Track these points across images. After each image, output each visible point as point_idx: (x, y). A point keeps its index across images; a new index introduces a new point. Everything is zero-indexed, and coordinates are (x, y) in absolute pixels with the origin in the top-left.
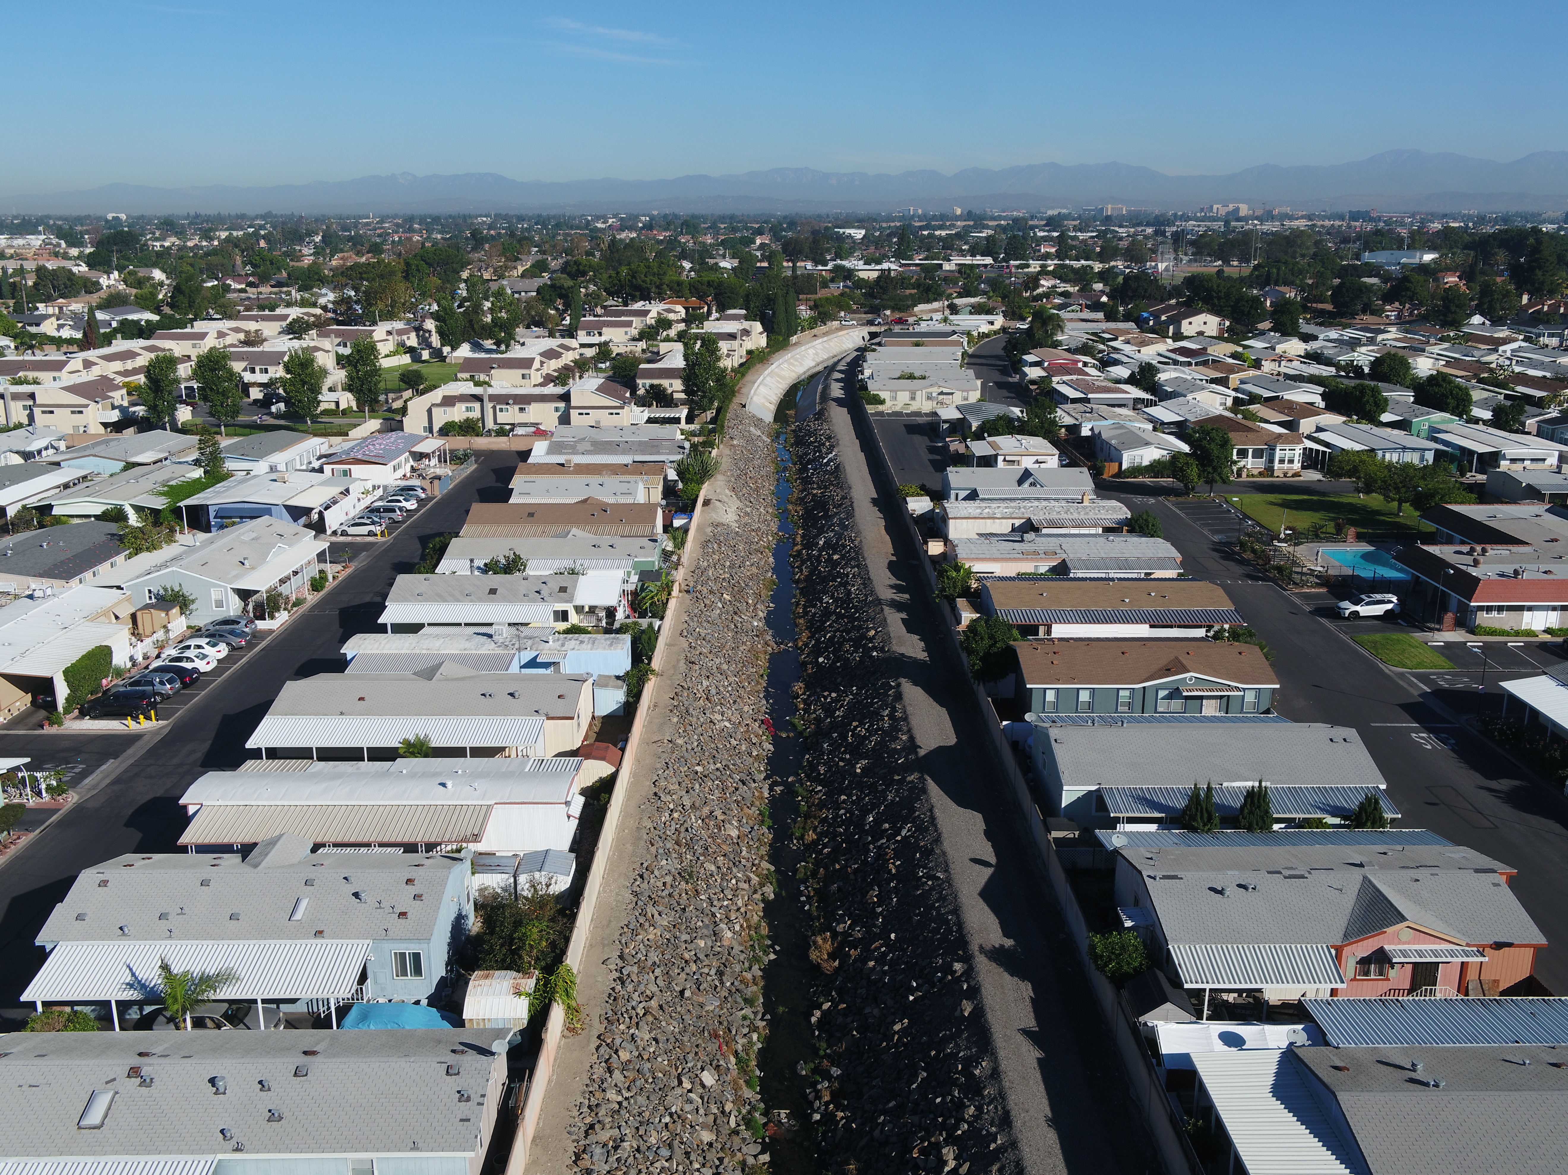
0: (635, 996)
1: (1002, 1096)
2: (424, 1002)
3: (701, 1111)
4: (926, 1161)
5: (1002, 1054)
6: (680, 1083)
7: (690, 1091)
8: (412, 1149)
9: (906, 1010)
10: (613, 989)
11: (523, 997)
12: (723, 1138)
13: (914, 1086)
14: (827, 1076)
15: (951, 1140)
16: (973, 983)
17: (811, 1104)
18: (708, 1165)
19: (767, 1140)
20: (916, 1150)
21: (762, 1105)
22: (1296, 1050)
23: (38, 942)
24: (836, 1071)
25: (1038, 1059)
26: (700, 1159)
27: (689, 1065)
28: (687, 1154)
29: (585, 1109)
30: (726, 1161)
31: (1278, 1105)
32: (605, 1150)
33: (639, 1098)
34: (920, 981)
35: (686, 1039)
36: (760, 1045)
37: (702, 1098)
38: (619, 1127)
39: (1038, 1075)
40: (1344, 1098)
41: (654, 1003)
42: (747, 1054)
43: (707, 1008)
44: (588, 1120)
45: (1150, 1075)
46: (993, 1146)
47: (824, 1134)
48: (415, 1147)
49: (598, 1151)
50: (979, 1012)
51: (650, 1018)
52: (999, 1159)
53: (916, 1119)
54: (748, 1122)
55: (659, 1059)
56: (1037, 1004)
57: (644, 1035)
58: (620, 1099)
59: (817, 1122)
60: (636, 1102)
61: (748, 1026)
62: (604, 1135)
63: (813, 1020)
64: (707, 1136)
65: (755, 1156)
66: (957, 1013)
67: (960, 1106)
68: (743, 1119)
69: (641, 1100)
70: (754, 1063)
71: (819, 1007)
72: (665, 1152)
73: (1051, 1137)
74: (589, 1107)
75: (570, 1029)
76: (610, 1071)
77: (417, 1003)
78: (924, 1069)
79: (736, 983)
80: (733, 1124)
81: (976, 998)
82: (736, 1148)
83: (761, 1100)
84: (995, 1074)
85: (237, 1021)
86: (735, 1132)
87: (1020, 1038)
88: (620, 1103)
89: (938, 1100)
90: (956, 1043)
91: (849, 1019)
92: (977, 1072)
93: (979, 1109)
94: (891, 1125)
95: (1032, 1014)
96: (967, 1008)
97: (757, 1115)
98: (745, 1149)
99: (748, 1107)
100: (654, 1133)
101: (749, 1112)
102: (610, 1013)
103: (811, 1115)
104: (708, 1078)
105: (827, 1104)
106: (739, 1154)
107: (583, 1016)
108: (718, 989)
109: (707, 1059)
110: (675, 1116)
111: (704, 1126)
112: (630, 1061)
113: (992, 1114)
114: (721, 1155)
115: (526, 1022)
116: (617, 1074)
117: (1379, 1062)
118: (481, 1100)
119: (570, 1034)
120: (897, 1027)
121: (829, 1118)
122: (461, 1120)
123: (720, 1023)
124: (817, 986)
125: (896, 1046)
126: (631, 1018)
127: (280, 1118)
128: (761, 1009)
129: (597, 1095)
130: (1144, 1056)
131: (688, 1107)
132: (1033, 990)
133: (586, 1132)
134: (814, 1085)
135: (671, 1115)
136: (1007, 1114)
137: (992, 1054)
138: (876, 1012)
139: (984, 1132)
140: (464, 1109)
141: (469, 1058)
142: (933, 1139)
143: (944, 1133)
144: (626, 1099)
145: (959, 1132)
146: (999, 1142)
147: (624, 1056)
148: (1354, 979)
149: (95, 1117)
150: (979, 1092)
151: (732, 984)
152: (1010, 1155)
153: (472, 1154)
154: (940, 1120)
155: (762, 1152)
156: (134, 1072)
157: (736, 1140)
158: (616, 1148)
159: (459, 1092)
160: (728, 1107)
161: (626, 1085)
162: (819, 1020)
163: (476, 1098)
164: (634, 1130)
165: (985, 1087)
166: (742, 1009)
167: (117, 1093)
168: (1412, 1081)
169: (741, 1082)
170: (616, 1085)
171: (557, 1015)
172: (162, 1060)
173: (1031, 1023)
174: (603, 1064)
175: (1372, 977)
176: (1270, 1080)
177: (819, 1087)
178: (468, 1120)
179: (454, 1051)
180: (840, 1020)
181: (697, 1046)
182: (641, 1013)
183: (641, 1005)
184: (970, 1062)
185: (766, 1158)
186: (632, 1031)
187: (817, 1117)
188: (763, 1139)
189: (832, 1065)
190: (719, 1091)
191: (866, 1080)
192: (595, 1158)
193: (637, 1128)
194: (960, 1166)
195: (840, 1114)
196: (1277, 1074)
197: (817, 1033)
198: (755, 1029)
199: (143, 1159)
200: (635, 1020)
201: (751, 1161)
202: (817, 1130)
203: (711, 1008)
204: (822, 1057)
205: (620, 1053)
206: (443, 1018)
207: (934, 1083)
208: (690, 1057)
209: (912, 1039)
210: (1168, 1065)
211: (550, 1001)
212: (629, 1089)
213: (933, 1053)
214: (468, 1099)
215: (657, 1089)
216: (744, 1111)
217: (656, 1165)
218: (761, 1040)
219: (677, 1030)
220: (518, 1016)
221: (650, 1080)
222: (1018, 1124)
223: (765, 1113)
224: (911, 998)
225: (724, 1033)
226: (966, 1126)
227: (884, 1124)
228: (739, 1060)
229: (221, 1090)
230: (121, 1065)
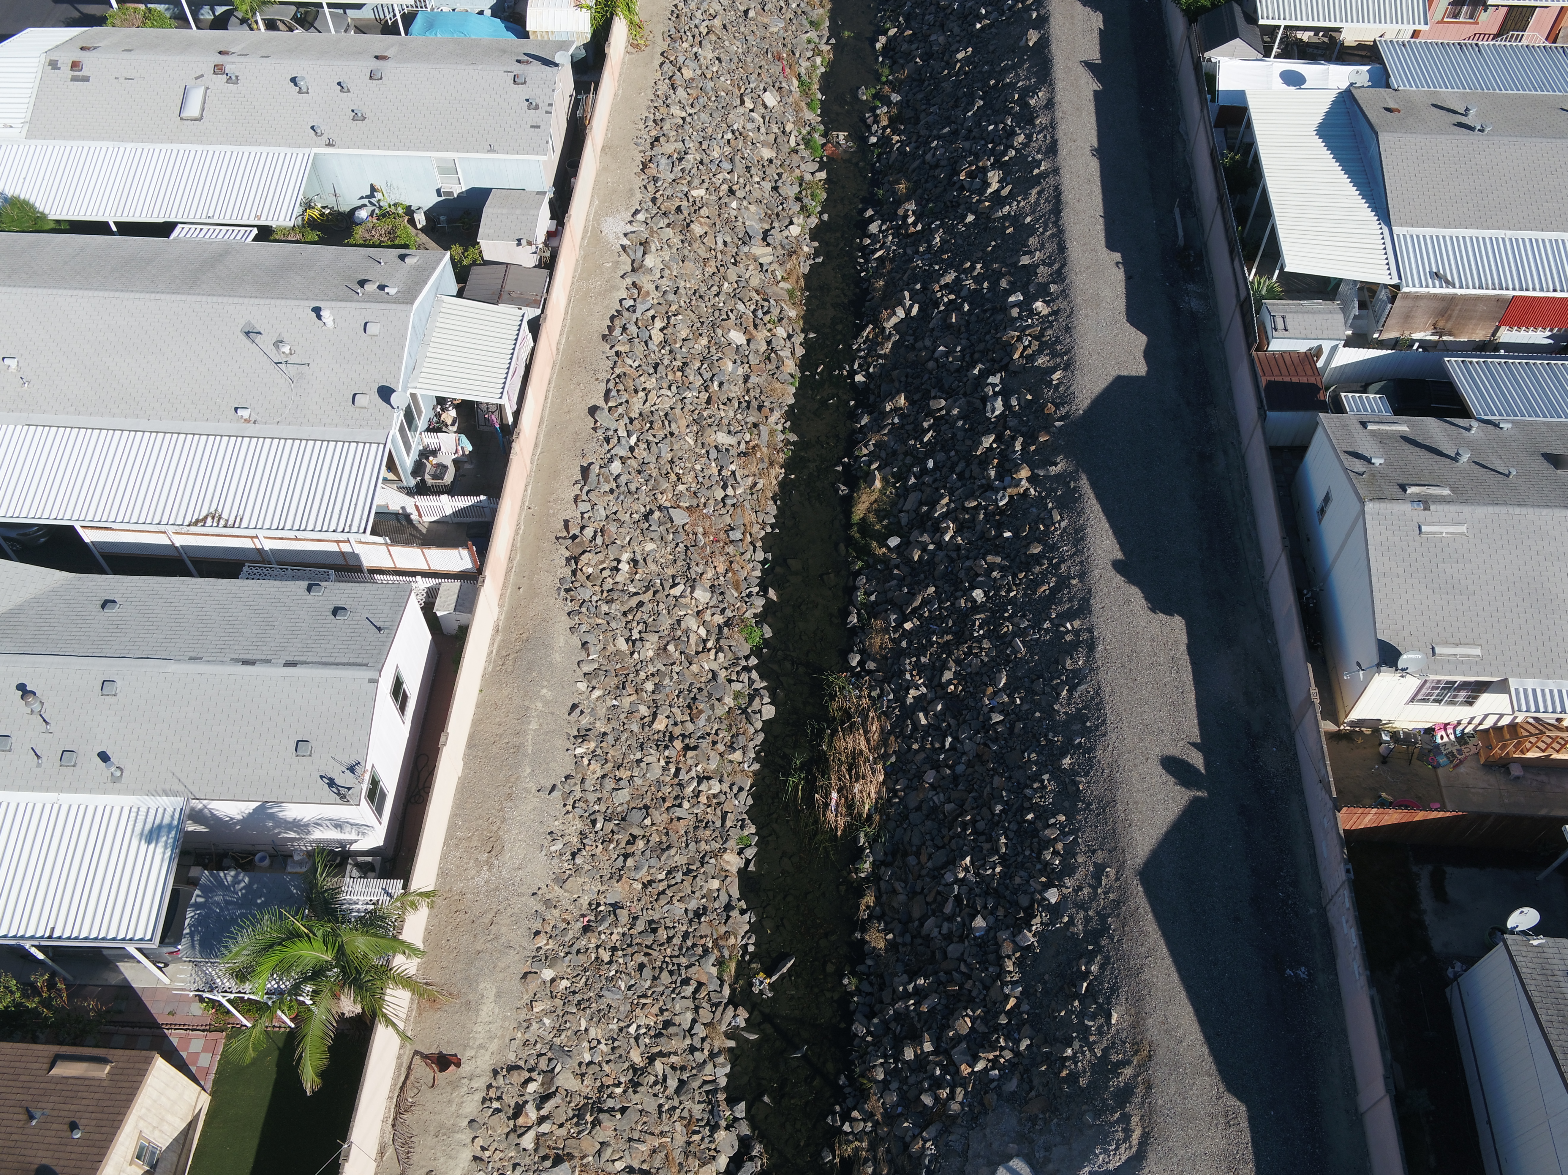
0: (698, 14)
1: (1053, 125)
2: (488, 12)
3: (763, 130)
4: (971, 183)
5: (1059, 85)
6: (743, 103)
7: (752, 111)
8: (489, 151)
9: (971, 38)
10: (676, 6)
11: (584, 10)
12: (783, 155)
13: (970, 114)
14: (887, 101)
15: (998, 164)
16: (1043, 12)
17: (869, 127)
18: (767, 179)
19: (825, 159)
20: (963, 173)
21: (822, 127)
22: (1354, 91)
24: (895, 98)
25: (1095, 92)
26: (761, 173)
27: (752, 85)
28: (748, 168)
29: (651, 123)
30: (785, 176)
31: (1319, 143)
32: (670, 161)
33: (702, 115)
34: (990, 9)
35: (749, 59)
36: (823, 70)
37: (763, 117)
38: (683, 141)
39: (1092, 107)
40: (1385, 139)
41: (717, 22)
42: (810, 78)
43: (771, 30)
44: (654, 133)
45: (1202, 110)
46: (1036, 172)
47: (879, 155)
48: (491, 149)
49: (663, 161)
50: (1044, 43)
51: (713, 37)
52: (1040, 183)
53: (967, 145)
54: (808, 142)
55: (722, 79)
56: (1106, 38)
57: (707, 53)
58: (684, 114)
59: (873, 144)
60: (699, 118)
61: (813, 50)
62: (669, 148)
63: (879, 46)
64: (767, 153)
65: (813, 173)
66: (1022, 43)
67: (1012, 134)
68: (803, 139)
69: (704, 116)
70: (816, 86)
71: (885, 32)
72: (727, 166)
73: (1094, 165)
74: (655, 121)
75: (634, 45)
76: (673, 87)
77: (481, 13)
78: (981, 98)
79: (802, 5)
80: (793, 143)
81: (1043, 28)
82: (795, 165)
83: (822, 122)
84: (1050, 105)
85: (307, 25)
86: (795, 151)
87: (1082, 72)
88: (684, 119)
89: (991, 128)
90: (1016, 73)
91: (914, 46)
92: (1032, 102)
93: (1029, 137)
94: (943, 150)
95: (1098, 47)
96: (1033, 37)
97: (816, 136)
98: (803, 167)
99: (808, 128)
100: (717, 148)
101: (809, 133)
102: (673, 31)
103: (868, 137)
104: (770, 99)
105: (884, 128)
106: (797, 171)
107: (646, 32)
108: (784, 11)
109: (770, 81)
110: (737, 134)
111: (765, 144)
112: (693, 79)
113: (1040, 142)
114: (780, 170)
115: (589, 36)
116: (680, 91)
117: (1433, 105)
118: (548, 109)
119: (634, 51)
120: (960, 56)
121: (885, 141)
122: (532, 127)
123: (784, 45)
124: (885, 11)
125: (957, 74)
126: (694, 37)
127: (364, 119)
128: (826, 33)
129: (662, 110)
130: (1201, 92)
131: (749, 126)
132: (1104, 21)
133: (652, 144)
134: (873, 109)
135: (733, 132)
136: (1054, 142)
137: (1051, 85)
138: (941, 39)
139: (1030, 159)
140: (533, 116)
141: (534, 68)
142: (981, 164)
143: (992, 159)
144: (690, 115)
145: (1007, 158)
146: (1042, 168)
147: (688, 73)
148: (1441, 22)
149: (193, 109)
150: (1031, 121)
151: (798, 5)
152: (1051, 180)
153: (544, 158)
154: (990, 146)
155: (820, 170)
156: (219, 69)
157: (795, 158)
158: (680, 160)
159: (527, 100)
160: (788, 128)
161: (690, 102)
162: (884, 47)
163: (544, 107)
164: (697, 145)
165: (1038, 116)
166: (807, 32)
167: (208, 88)
168: (1460, 125)
169: (803, 104)
170: (680, 102)
171: (620, 30)
172: (242, 59)
173: (1094, 54)
174: (667, 81)
175: (1461, 20)
176: (1319, 118)
177: (878, 112)
178: (539, 127)
179: (519, 61)
180: (905, 47)
181: (760, 67)
182: (705, 31)
183: (705, 24)
184: (1026, 92)
185: (823, 175)
186: (695, 49)
187: (873, 140)
188: (821, 158)
189: (893, 91)
190: (780, 112)
191: (924, 107)
192: (661, 168)
193: (701, 143)
194: (1003, 188)
195: (896, 138)
196: (1327, 114)
197: (881, 59)
198: (820, 53)
199: (247, 149)
200: (698, 39)
201: (808, 177)
202: (873, 152)
203: (776, 30)
204: (884, 83)
205: (683, 71)
206: (508, 29)
207: (989, 112)
208: (753, 78)
209: (975, 68)
210: (1222, 101)
211: (612, 15)
212: (692, 106)
213: (992, 82)
214: (537, 107)
215: (720, 107)
216: (804, 132)
217: (718, 176)
218: (825, 64)
219: (740, 50)
220: (581, 29)
221: (713, 98)
222: (1063, 152)
223: (825, 135)
224: (978, 26)
225: (788, 55)
226: (1014, 153)
227: (936, 148)
228: (802, 83)
229: (304, 89)
230: (206, 62)
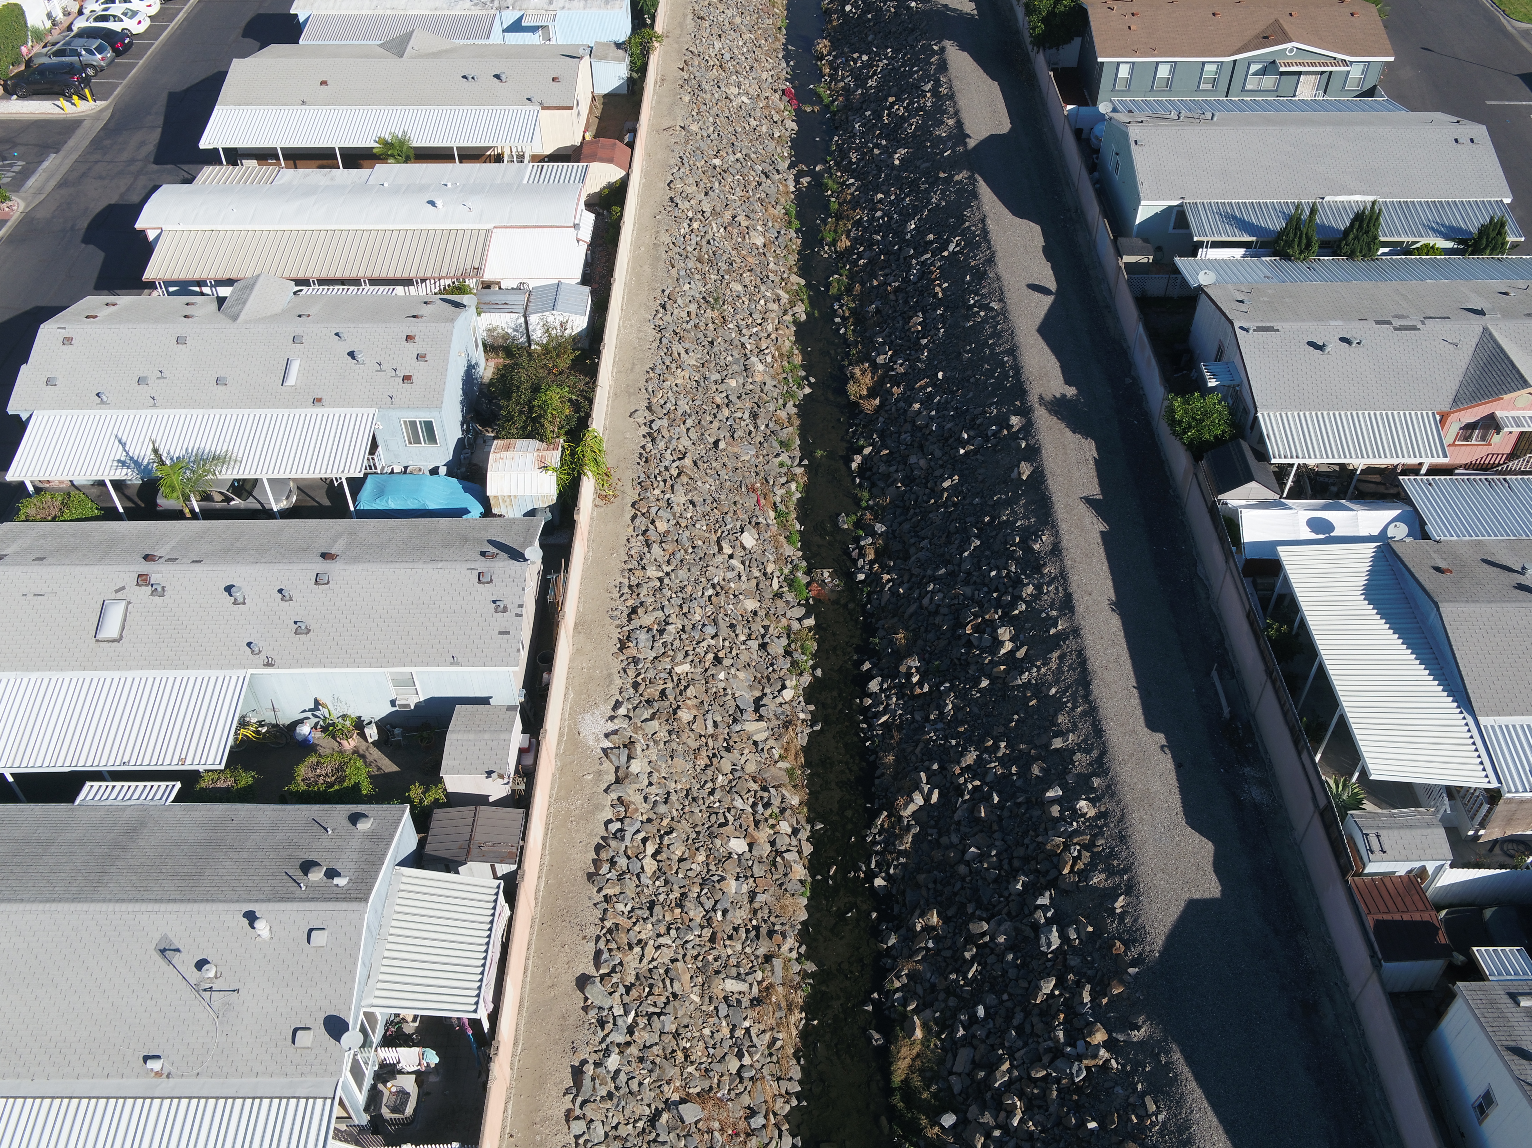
0: (667, 455)
1: (1063, 576)
2: (443, 470)
3: (744, 578)
4: (981, 638)
5: (1063, 527)
6: (720, 548)
7: (731, 557)
8: (452, 664)
9: (955, 465)
10: (643, 447)
11: (550, 472)
12: (767, 603)
13: (966, 554)
14: (873, 534)
15: (1007, 619)
16: (1032, 442)
17: (855, 562)
18: (753, 636)
19: (811, 601)
20: (969, 627)
21: (804, 564)
22: (1393, 545)
23: (11, 410)
24: (880, 528)
25: (1102, 532)
26: (746, 631)
27: (728, 527)
28: (732, 626)
29: (626, 590)
30: (771, 630)
31: (1369, 610)
32: (650, 635)
33: (680, 572)
34: (972, 433)
35: (723, 497)
36: (799, 495)
37: (743, 563)
38: (663, 608)
39: (1102, 551)
40: (1445, 608)
41: (688, 462)
42: (787, 507)
43: (742, 459)
44: (630, 603)
45: (1227, 562)
46: (1053, 631)
47: (869, 594)
48: (454, 661)
49: (643, 637)
50: (1038, 477)
51: (684, 479)
52: (1060, 647)
53: (968, 590)
54: (791, 582)
55: (698, 526)
56: (1102, 466)
57: (679, 498)
58: (661, 574)
59: (861, 582)
60: (677, 577)
61: (786, 474)
62: (646, 620)
63: (854, 465)
64: (751, 605)
65: (800, 620)
66: (1014, 475)
67: (1017, 583)
68: (785, 579)
69: (682, 574)
70: (794, 516)
71: (859, 451)
72: (710, 630)
73: (1115, 623)
74: (630, 587)
75: (602, 497)
76: (648, 544)
77: (434, 471)
78: (977, 537)
79: (771, 425)
80: (775, 586)
81: (1035, 460)
82: (780, 612)
83: (804, 557)
84: (1056, 550)
85: (245, 494)
86: (778, 595)
87: (1084, 510)
88: (661, 580)
89: (993, 573)
90: (1012, 509)
91: (893, 469)
92: (1036, 547)
93: (1038, 588)
94: (941, 595)
95: (1096, 479)
96: (1026, 470)
97: (799, 574)
98: (789, 614)
99: (790, 566)
100: (698, 610)
101: (791, 572)
102: (643, 476)
103: (854, 574)
104: (749, 539)
105: (871, 563)
106: (784, 620)
107: (613, 480)
108: (753, 435)
109: (746, 517)
110: (718, 588)
111: (747, 594)
112: (668, 532)
113: (1052, 595)
114: (766, 622)
115: (555, 498)
116: (656, 548)
117: (1485, 561)
118: (519, 611)
119: (602, 503)
120: (946, 484)
121: (873, 579)
122: (500, 633)
123: (757, 474)
124: (856, 425)
125: (945, 505)
126: (665, 481)
127: (308, 631)
128: (798, 454)
129: (637, 573)
130: (1222, 540)
131: (730, 575)
132: (1097, 449)
133: (629, 615)
134: (857, 540)
135: (714, 586)
136: (1068, 596)
137: (1053, 527)
138: (922, 463)
139: (1044, 615)
140: (502, 621)
141: (501, 564)
142: (987, 617)
143: (1000, 611)
144: (667, 574)
145: (1017, 612)
146: (1060, 627)
147: (662, 526)
148: (1453, 444)
149: (111, 629)
150: (1038, 568)
151: (767, 426)
152: (1072, 643)
153: (516, 669)
154: (995, 595)
155: (807, 616)
156: (143, 579)
157: (780, 603)
158: (661, 632)
159: (494, 602)
160: (770, 568)
161: (666, 559)
162: (860, 466)
163: (513, 609)
164: (677, 609)
165: (1044, 564)
166: (778, 455)
167: (129, 603)
168: (1521, 587)
169: (782, 538)
170: (655, 560)
171: (588, 488)
172: (171, 567)
173: (1093, 489)
174: (640, 537)
175: (1473, 442)
176: (1362, 580)
177: (863, 543)
178: (508, 633)
179: (483, 554)
180: (883, 468)
181: (735, 503)
182: (675, 473)
183: (675, 465)
184: (1029, 535)
185: (810, 622)
186: (667, 496)
187: (861, 577)
188: (807, 600)
189: (876, 519)
190: (760, 552)
191: (913, 541)
192: (641, 645)
193: (681, 606)
194: (1018, 649)
195: (886, 577)
196: (1371, 573)
197: (858, 481)
198: (793, 478)
199: (171, 674)
200: (669, 482)
201: (796, 626)
202: (862, 591)
203: (747, 458)
204: (865, 509)
205: (657, 524)
206: (466, 490)
207: (987, 553)
208: (728, 518)
209: (964, 498)
210: (1249, 554)
211: (579, 474)
212: (668, 562)
213: (987, 519)
214: (505, 610)
215: (697, 559)
216: (786, 571)
217: (702, 644)
218: (800, 489)
219: (713, 488)
220: (547, 492)
221: (690, 550)
222: (1080, 609)
223: (808, 572)
224: (962, 451)
225: (762, 484)
226: (1024, 607)
227: (933, 592)
228: (779, 515)
229: (240, 600)
230: (127, 574)
